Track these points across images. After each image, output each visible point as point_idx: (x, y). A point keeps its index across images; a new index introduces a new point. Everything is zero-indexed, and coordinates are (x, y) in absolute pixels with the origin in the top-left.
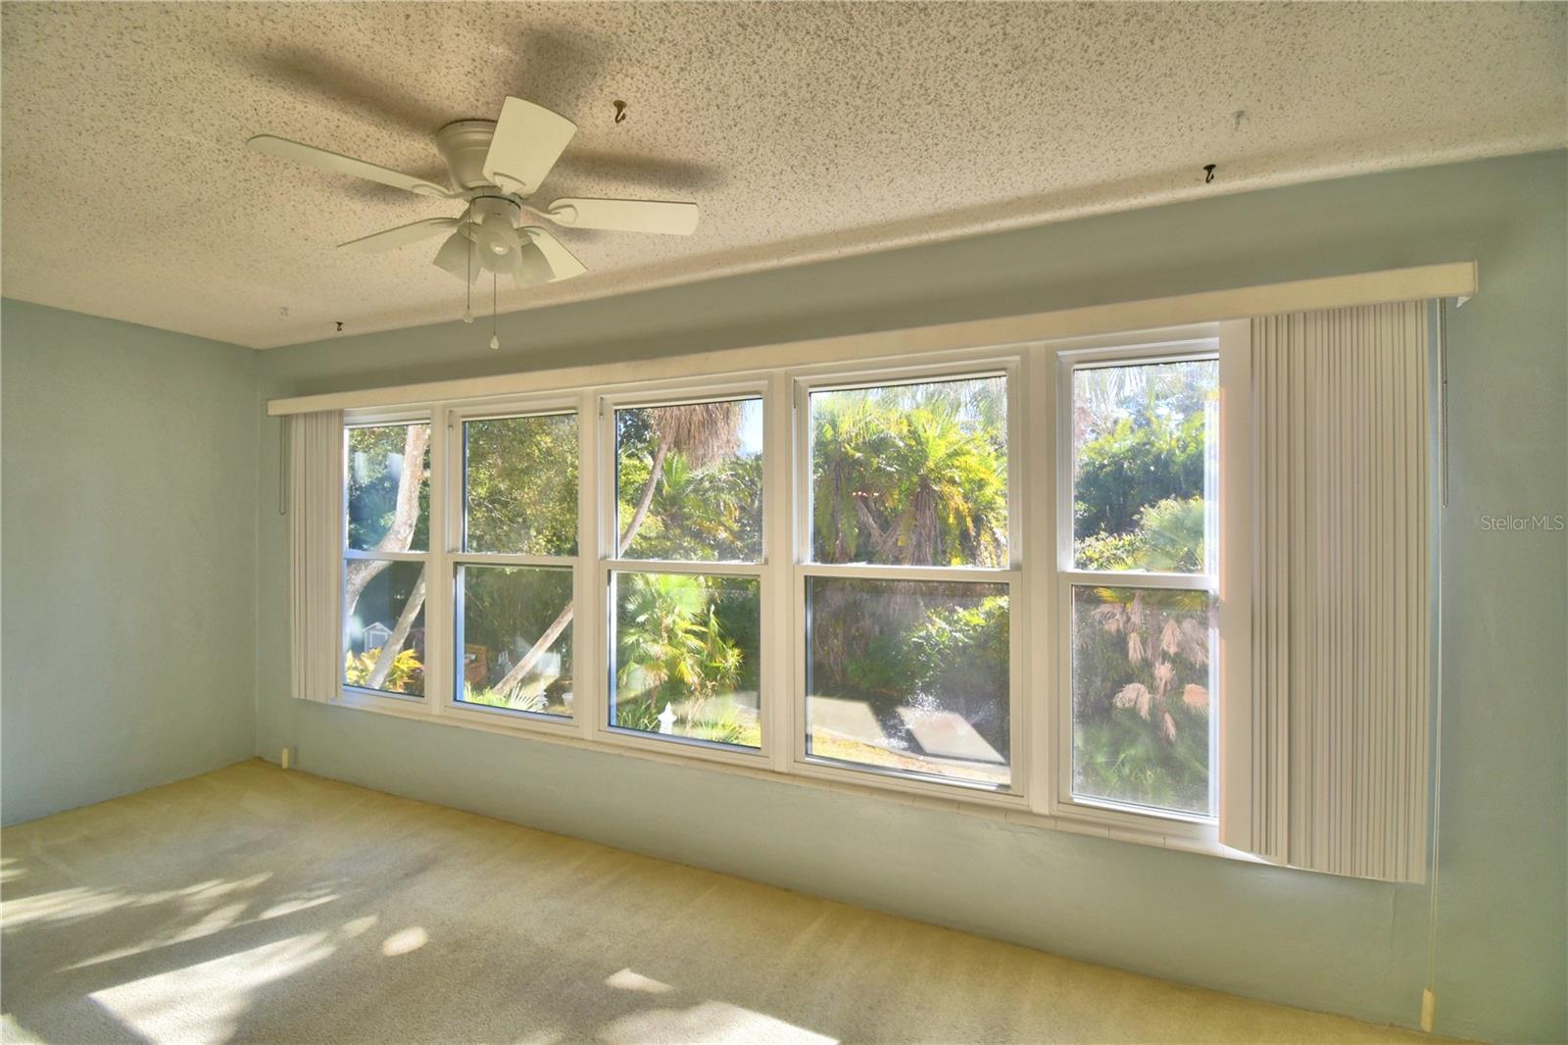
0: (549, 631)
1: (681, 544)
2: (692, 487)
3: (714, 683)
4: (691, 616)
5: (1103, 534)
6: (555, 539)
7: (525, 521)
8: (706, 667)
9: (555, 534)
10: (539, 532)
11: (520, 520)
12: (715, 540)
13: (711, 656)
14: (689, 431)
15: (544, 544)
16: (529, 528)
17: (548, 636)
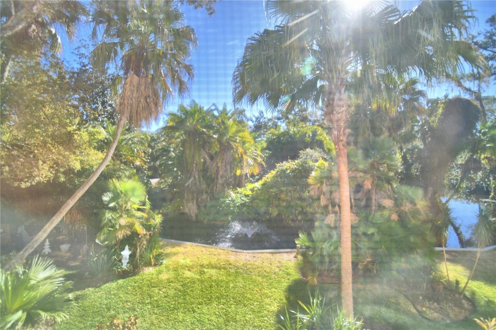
0: (54, 218)
1: (120, 168)
2: (125, 142)
3: (150, 232)
4: (139, 202)
5: (290, 160)
6: (55, 166)
7: (34, 157)
8: (146, 225)
9: (55, 163)
10: (44, 162)
11: (32, 156)
12: (133, 165)
13: (148, 220)
14: (137, 112)
15: (47, 169)
16: (38, 160)
17: (53, 221)
